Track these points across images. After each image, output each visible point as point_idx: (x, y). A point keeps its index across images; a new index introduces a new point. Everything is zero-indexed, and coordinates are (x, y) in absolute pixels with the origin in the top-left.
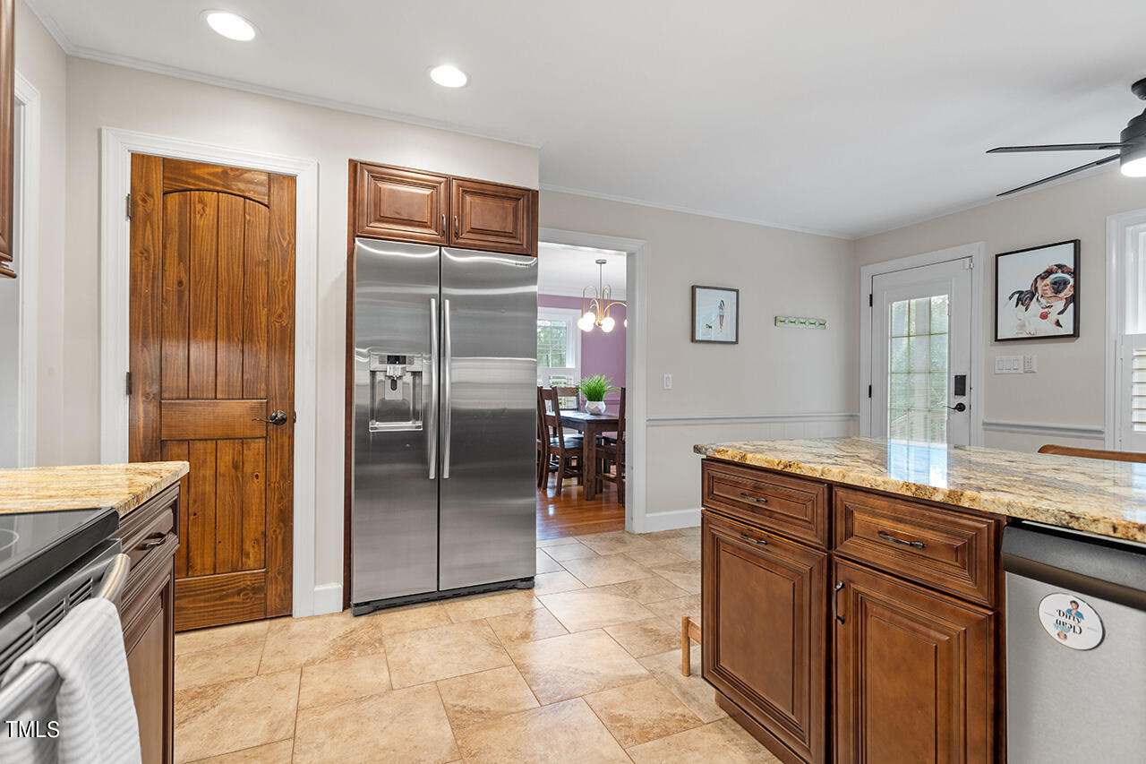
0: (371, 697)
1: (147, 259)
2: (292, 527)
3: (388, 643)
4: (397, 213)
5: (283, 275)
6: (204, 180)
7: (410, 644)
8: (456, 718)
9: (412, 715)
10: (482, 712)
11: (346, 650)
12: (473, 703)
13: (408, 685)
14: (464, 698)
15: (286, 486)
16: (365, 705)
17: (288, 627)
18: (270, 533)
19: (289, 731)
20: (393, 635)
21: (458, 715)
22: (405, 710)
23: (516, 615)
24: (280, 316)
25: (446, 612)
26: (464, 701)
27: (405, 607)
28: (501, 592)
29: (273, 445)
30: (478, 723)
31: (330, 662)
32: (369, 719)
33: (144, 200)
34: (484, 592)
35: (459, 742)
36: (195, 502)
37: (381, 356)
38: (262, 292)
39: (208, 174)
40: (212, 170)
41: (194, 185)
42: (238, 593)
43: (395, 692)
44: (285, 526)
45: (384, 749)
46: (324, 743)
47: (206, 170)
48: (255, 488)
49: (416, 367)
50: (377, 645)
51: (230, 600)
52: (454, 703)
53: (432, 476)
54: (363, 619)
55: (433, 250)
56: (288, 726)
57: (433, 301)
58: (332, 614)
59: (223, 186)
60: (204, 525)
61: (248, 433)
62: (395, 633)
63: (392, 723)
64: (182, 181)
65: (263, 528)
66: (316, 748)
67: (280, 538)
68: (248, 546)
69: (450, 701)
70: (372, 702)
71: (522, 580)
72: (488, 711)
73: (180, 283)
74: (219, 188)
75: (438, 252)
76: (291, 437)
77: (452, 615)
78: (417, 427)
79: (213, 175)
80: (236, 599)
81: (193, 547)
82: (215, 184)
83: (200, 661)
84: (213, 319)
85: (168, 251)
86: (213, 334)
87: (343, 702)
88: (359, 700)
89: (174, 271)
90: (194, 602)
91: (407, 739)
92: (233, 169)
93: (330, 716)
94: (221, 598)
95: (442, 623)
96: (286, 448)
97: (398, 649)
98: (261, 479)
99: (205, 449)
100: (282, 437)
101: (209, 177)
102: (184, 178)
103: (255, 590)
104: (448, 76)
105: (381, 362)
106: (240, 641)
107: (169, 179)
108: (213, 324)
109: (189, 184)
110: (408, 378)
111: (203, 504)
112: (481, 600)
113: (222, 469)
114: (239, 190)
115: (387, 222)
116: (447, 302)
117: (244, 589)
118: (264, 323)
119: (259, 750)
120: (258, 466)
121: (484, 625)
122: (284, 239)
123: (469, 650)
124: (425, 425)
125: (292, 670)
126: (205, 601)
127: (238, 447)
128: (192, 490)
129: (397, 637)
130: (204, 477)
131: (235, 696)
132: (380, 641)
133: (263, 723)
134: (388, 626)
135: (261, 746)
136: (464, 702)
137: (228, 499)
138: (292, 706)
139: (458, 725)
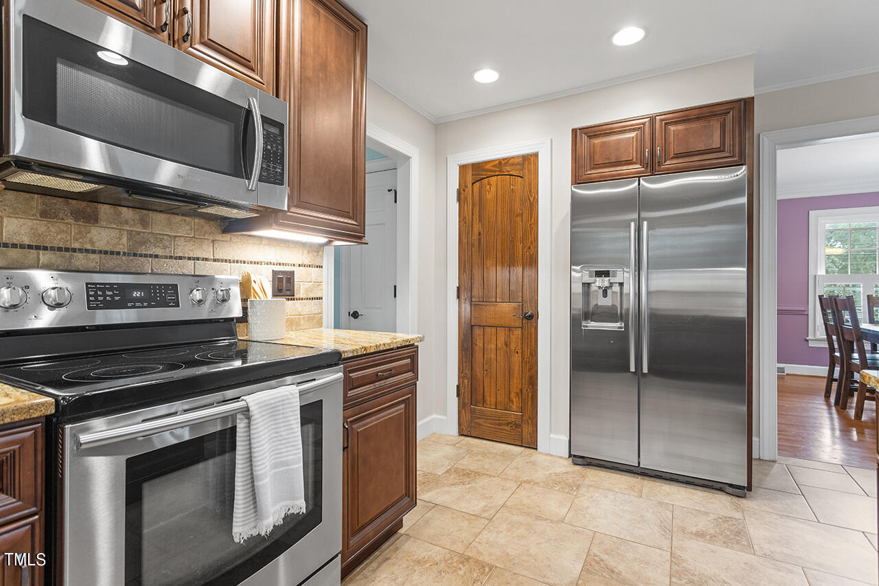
0: (546, 519)
1: (465, 223)
2: (537, 390)
3: (583, 490)
4: (608, 159)
5: (531, 220)
6: (490, 171)
7: (596, 498)
8: (591, 565)
9: (563, 545)
10: (613, 572)
11: (555, 483)
12: (611, 562)
13: (576, 524)
14: (608, 554)
15: (533, 361)
16: (539, 522)
17: (531, 455)
18: (524, 391)
19: (491, 515)
20: (590, 486)
21: (593, 564)
22: (560, 539)
23: (706, 513)
24: (529, 248)
25: (642, 487)
26: (607, 556)
27: (613, 471)
28: (705, 489)
29: (526, 333)
30: (605, 577)
31: (539, 486)
32: (535, 532)
33: (464, 190)
34: (688, 483)
35: (580, 582)
36: (486, 364)
37: (590, 272)
38: (519, 234)
39: (492, 166)
40: (494, 163)
41: (486, 175)
42: (508, 424)
43: (563, 524)
44: (533, 388)
45: (530, 555)
46: (502, 532)
47: (491, 164)
48: (516, 359)
49: (618, 279)
50: (575, 488)
51: (503, 427)
52: (598, 554)
53: (633, 369)
54: (578, 468)
55: (634, 182)
56: (492, 512)
57: (633, 224)
58: (561, 457)
59: (499, 171)
60: (491, 378)
61: (512, 324)
62: (592, 486)
63: (546, 542)
64: (480, 175)
65: (520, 386)
66: (497, 532)
67: (530, 395)
68: (513, 396)
69: (595, 550)
70: (544, 523)
71: (731, 485)
72: (619, 574)
73: (480, 234)
74: (497, 173)
75: (637, 183)
76: (536, 329)
77: (645, 491)
78: (619, 328)
79: (494, 166)
80: (506, 428)
81: (486, 390)
82: (496, 171)
83: (480, 457)
84: (495, 253)
85: (474, 217)
86: (494, 262)
87: (528, 514)
88: (538, 518)
89: (477, 228)
90: (486, 422)
91: (547, 558)
92: (503, 159)
93: (515, 518)
94: (499, 425)
95: (632, 493)
96: (533, 336)
97: (586, 498)
98: (520, 354)
99: (491, 332)
100: (530, 329)
101: (493, 168)
102: (481, 173)
103: (517, 426)
104: (629, 36)
105: (591, 276)
106: (503, 454)
107: (475, 175)
108: (495, 256)
109: (482, 175)
110: (616, 288)
111: (491, 365)
112: (681, 488)
113: (499, 345)
114: (508, 171)
115: (600, 168)
116: (645, 223)
117: (510, 423)
118: (521, 253)
119: (472, 517)
120: (518, 346)
121: (667, 509)
122: (531, 196)
123: (639, 522)
124: (627, 326)
125: (516, 482)
126: (491, 424)
127: (507, 333)
128: (485, 356)
129: (591, 489)
130: (491, 348)
131: (482, 482)
132: (578, 487)
133: (483, 504)
134: (591, 479)
135: (474, 515)
136: (605, 557)
137: (502, 364)
138: (501, 502)
139: (588, 570)
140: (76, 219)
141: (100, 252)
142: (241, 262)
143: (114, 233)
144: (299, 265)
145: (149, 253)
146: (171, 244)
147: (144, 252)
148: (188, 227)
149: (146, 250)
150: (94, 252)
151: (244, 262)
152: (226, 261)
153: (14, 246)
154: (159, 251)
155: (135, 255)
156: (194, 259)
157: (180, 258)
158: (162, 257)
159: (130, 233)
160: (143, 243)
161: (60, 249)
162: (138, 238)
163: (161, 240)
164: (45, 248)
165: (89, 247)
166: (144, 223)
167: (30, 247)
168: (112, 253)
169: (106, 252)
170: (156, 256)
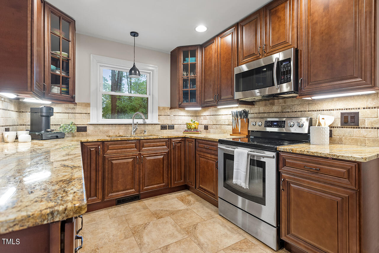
140: (270, 105)
141: (275, 112)
142: (321, 110)
143: (278, 107)
144: (364, 108)
145: (286, 111)
146: (293, 108)
147: (285, 111)
148: (298, 101)
149: (285, 110)
150: (274, 113)
151: (323, 110)
152: (314, 111)
153: (261, 113)
154: (289, 110)
155: (283, 112)
156: (300, 111)
157: (296, 112)
158: (290, 112)
159: (281, 106)
160: (285, 109)
161: (268, 113)
162: (283, 107)
163: (290, 107)
164: (265, 113)
165: (273, 111)
166: (285, 102)
167: (263, 113)
168: (277, 112)
169: (276, 112)
170: (288, 112)
